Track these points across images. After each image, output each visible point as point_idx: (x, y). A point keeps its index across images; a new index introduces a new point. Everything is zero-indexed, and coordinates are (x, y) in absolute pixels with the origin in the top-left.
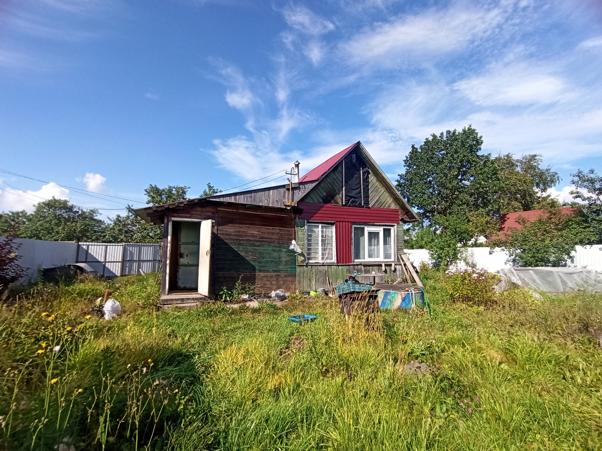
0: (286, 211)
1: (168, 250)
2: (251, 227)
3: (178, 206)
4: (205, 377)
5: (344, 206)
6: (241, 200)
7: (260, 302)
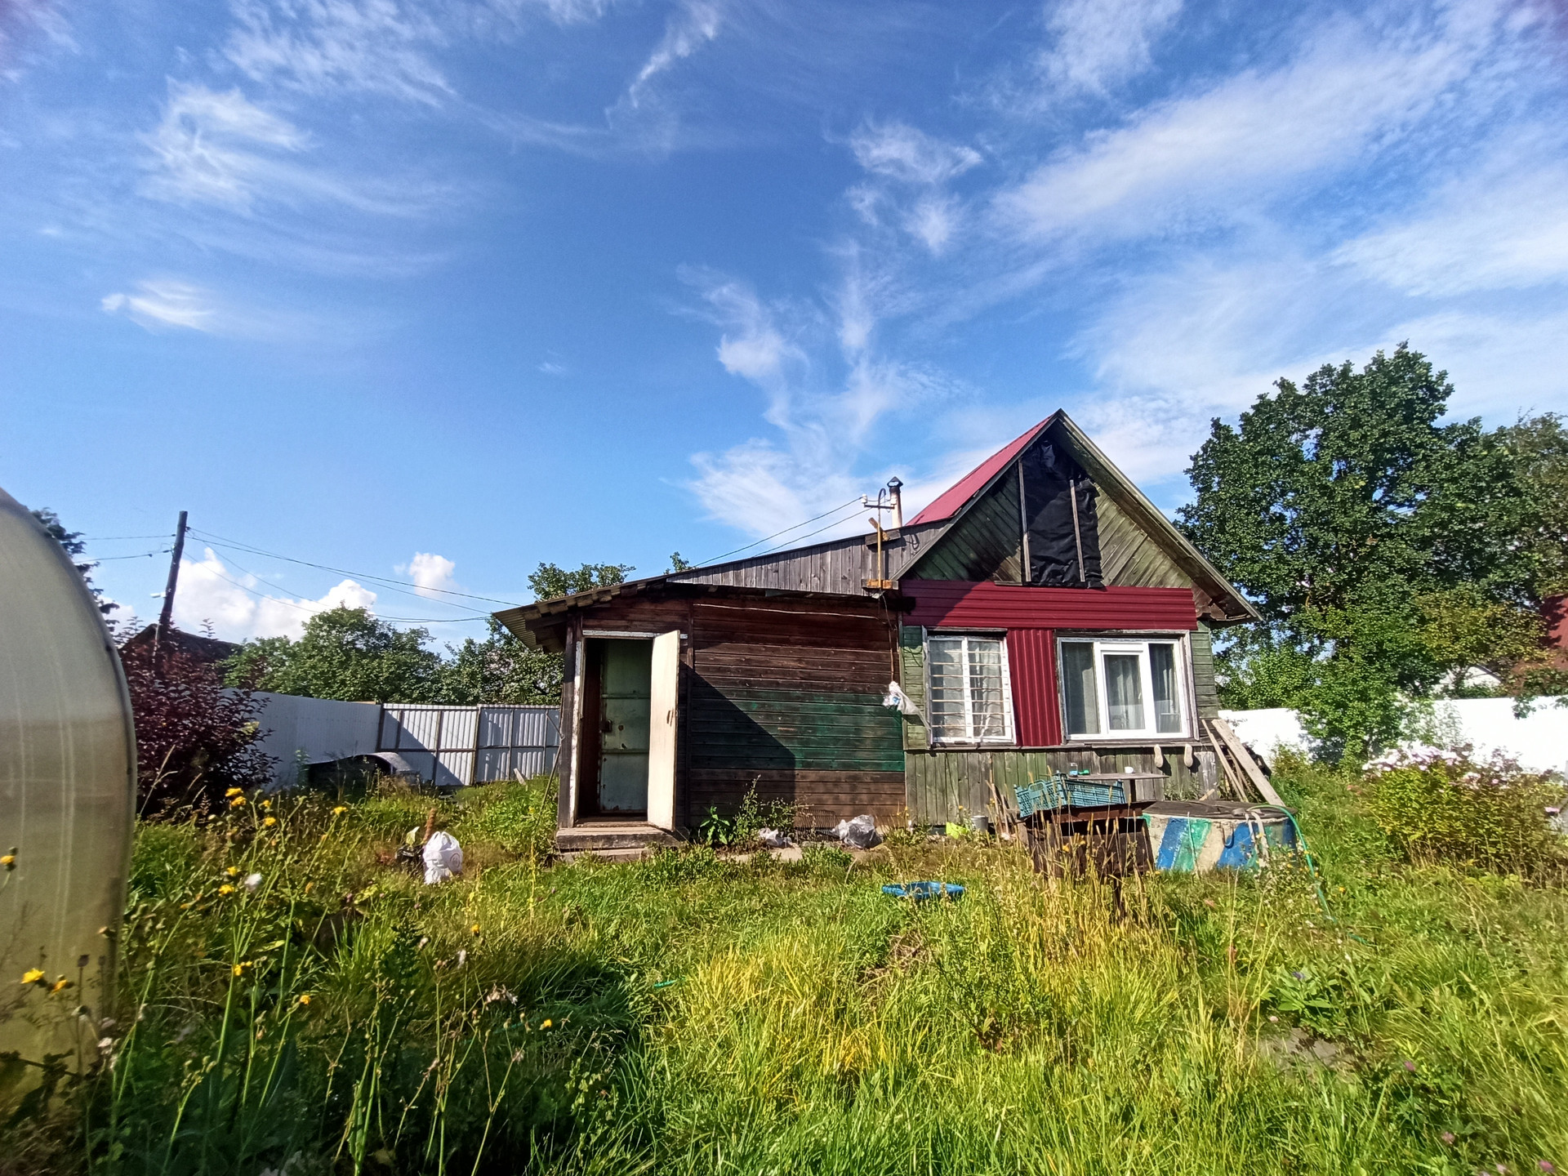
0: (871, 604)
1: (575, 712)
2: (778, 649)
3: (597, 601)
4: (651, 1031)
5: (1029, 585)
6: (752, 579)
7: (805, 850)
